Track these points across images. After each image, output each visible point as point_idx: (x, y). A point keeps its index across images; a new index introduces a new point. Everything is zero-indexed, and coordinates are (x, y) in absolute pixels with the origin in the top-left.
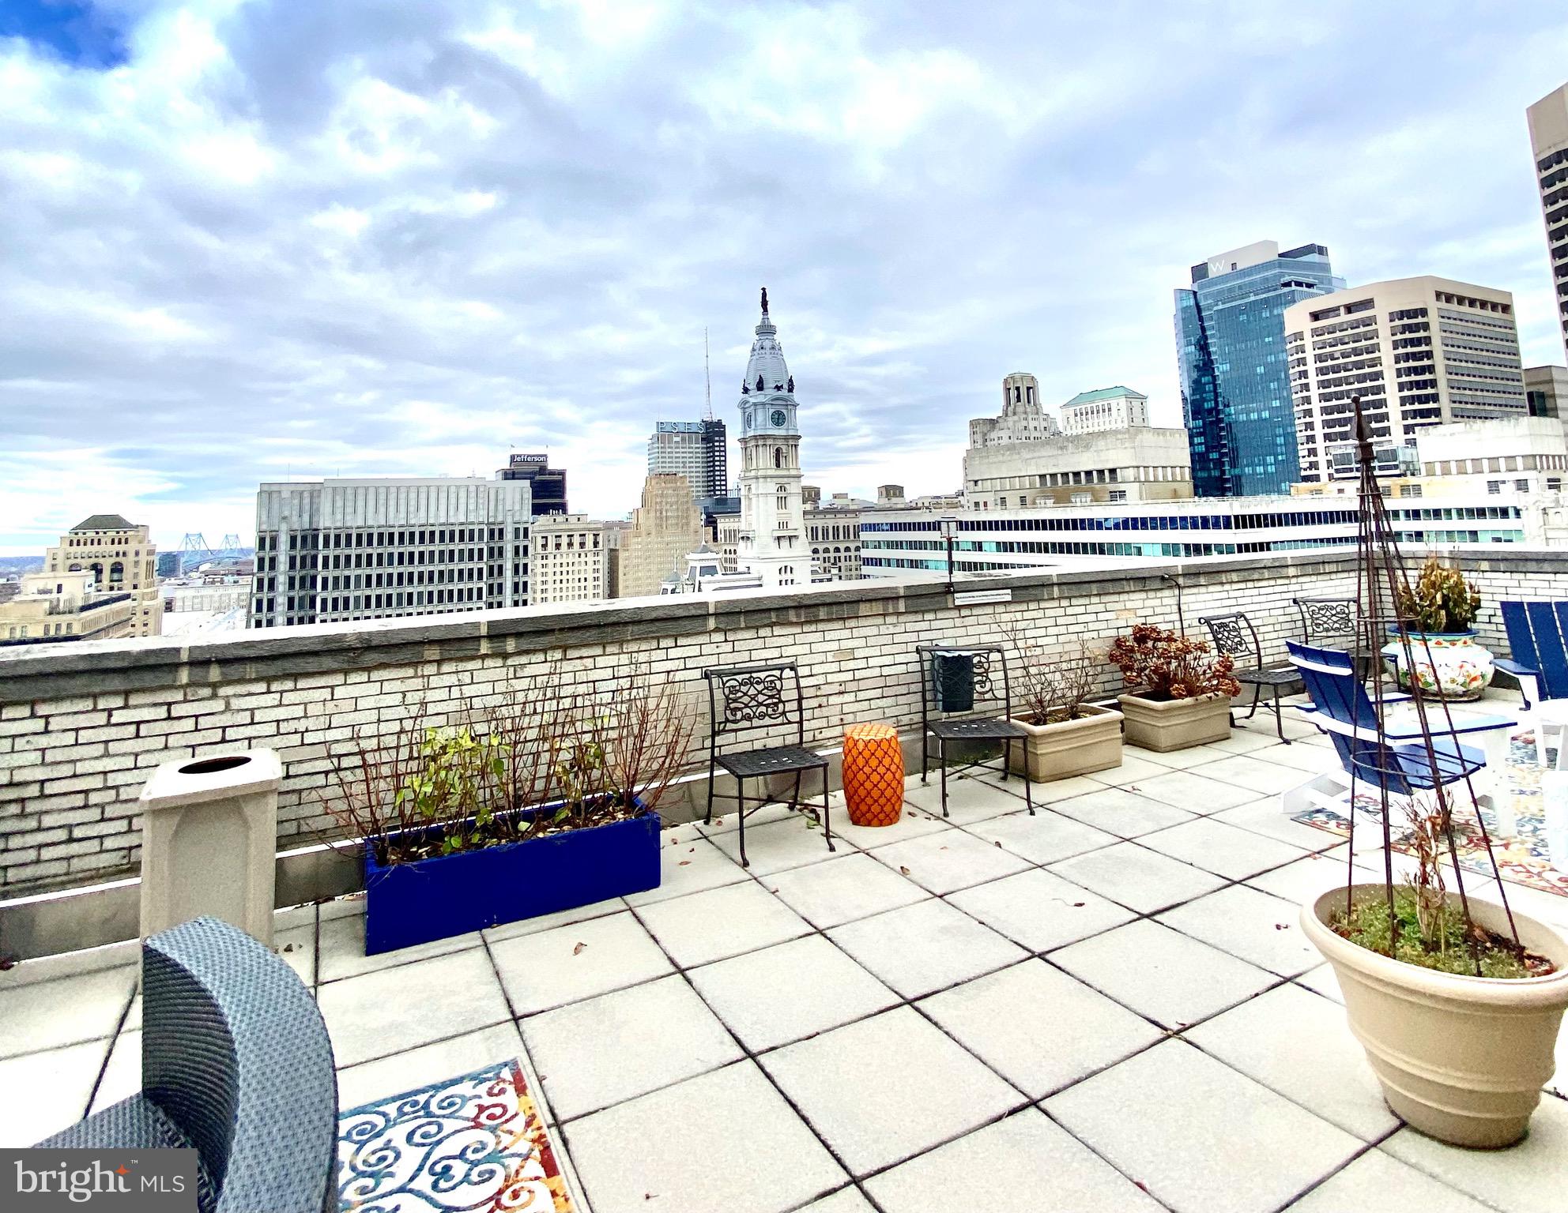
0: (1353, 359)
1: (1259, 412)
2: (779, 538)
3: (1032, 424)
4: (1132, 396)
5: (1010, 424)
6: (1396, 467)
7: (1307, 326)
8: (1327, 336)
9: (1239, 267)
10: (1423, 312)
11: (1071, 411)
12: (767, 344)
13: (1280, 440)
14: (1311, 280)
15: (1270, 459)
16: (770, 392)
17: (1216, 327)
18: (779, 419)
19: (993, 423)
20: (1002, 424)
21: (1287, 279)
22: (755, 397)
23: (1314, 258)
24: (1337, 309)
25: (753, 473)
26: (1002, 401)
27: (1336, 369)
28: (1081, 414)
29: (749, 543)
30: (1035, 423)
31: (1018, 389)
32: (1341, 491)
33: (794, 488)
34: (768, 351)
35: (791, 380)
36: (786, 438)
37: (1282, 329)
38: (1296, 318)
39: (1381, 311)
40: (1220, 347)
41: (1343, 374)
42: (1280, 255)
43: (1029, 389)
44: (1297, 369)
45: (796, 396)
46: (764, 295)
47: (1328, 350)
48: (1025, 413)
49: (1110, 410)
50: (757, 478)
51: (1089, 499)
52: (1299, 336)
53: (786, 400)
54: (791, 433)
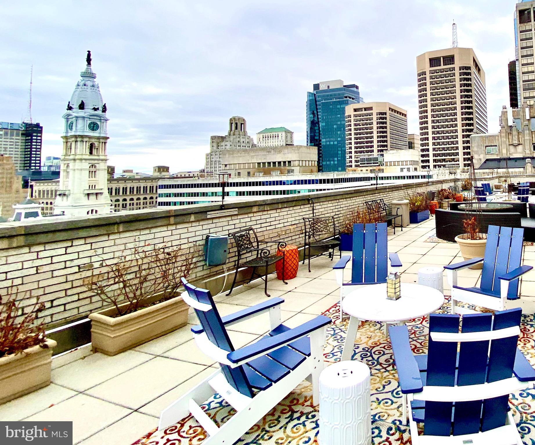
0: (365, 126)
1: (334, 142)
2: (88, 195)
3: (242, 140)
4: (287, 132)
5: (232, 139)
6: (377, 163)
7: (352, 113)
8: (358, 118)
9: (330, 88)
10: (385, 114)
11: (261, 136)
12: (89, 83)
13: (340, 152)
14: (353, 97)
15: (336, 159)
16: (88, 111)
17: (322, 108)
18: (94, 127)
19: (223, 138)
20: (227, 139)
21: (346, 95)
22: (76, 112)
23: (355, 89)
24: (362, 109)
25: (72, 157)
26: (228, 128)
27: (360, 129)
28: (266, 137)
29: (65, 198)
30: (244, 140)
31: (236, 124)
32: (361, 171)
33: (102, 166)
34: (89, 87)
35: (105, 106)
36: (99, 138)
37: (344, 113)
38: (349, 110)
39: (374, 112)
40: (322, 116)
41: (362, 131)
42: (344, 86)
43: (241, 124)
44: (348, 128)
45: (107, 115)
46: (89, 55)
47: (358, 122)
48: (239, 135)
49: (278, 136)
50: (74, 160)
51: (278, 173)
52: (350, 116)
53: (100, 117)
54: (102, 135)
